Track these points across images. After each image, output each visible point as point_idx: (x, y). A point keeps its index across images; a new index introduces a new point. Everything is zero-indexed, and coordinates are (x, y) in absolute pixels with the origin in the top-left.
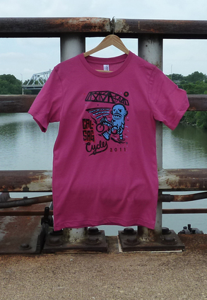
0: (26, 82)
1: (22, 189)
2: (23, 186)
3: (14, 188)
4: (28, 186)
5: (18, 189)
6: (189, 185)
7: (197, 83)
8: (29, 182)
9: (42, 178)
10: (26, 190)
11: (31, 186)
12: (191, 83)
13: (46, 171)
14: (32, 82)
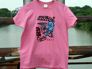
0: (13, 11)
1: (9, 55)
2: (9, 54)
3: (6, 55)
4: (11, 54)
5: (7, 55)
6: (76, 53)
7: (87, 10)
8: (12, 52)
9: (17, 51)
10: (11, 56)
11: (12, 54)
12: (84, 10)
13: (18, 48)
14: (15, 11)
